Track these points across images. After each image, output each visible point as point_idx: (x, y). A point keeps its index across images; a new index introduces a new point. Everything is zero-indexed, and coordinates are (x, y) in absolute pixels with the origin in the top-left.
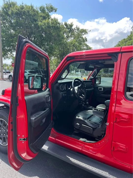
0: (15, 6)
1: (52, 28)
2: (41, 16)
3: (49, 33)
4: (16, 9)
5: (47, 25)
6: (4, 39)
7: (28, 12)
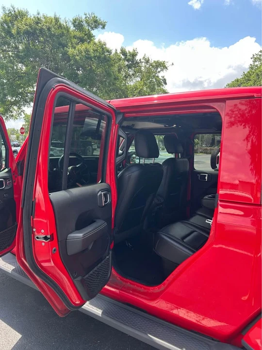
0: (24, 19)
1: (95, 59)
2: (75, 37)
3: (89, 70)
4: (26, 25)
5: (84, 54)
6: (5, 81)
7: (49, 29)
